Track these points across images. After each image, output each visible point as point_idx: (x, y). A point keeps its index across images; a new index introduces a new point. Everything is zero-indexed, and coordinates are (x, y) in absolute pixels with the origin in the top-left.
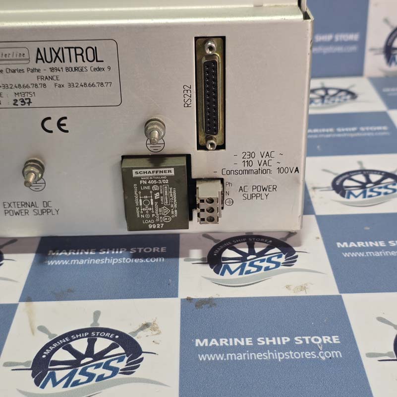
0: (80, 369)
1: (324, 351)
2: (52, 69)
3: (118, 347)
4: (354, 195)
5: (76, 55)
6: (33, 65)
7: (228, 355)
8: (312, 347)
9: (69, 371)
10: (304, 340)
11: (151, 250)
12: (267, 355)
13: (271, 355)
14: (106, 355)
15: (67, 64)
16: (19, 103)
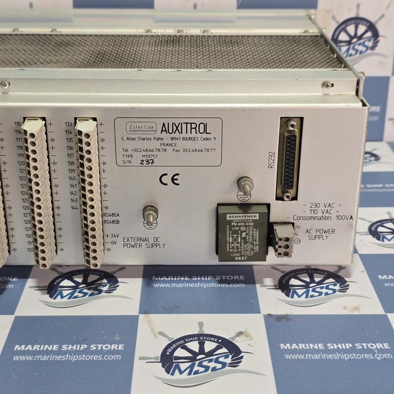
0: (197, 362)
1: (379, 354)
2: (172, 139)
3: (222, 348)
4: (387, 239)
5: (191, 128)
6: (158, 135)
7: (307, 355)
8: (369, 351)
9: (189, 364)
10: (363, 346)
11: (232, 277)
12: (337, 356)
13: (339, 356)
14: (214, 354)
15: (184, 135)
16: (145, 163)
